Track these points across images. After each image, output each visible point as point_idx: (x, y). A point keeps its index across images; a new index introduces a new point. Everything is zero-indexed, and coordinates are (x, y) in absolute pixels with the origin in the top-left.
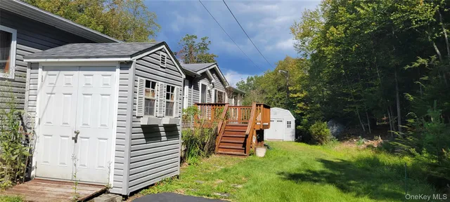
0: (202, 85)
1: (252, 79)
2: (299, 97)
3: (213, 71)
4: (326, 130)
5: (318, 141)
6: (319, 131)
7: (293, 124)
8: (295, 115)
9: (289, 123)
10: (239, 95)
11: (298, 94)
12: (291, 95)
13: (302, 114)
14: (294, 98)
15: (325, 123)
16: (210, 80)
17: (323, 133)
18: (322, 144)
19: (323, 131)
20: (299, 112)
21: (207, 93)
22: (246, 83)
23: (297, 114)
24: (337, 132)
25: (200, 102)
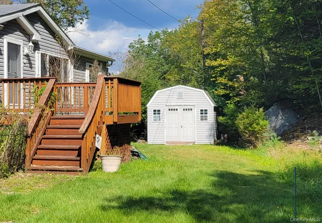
0: (9, 44)
1: (157, 36)
2: (221, 65)
3: (34, 18)
4: (261, 122)
5: (250, 142)
6: (251, 125)
7: (211, 115)
8: (215, 98)
9: (204, 112)
10: (96, 62)
11: (220, 61)
12: (209, 63)
13: (227, 97)
14: (213, 68)
15: (261, 110)
16: (28, 35)
17: (257, 128)
18: (255, 147)
19: (258, 124)
20: (222, 92)
21: (23, 60)
22: (146, 43)
23: (218, 96)
24: (283, 125)
25: (6, 77)
